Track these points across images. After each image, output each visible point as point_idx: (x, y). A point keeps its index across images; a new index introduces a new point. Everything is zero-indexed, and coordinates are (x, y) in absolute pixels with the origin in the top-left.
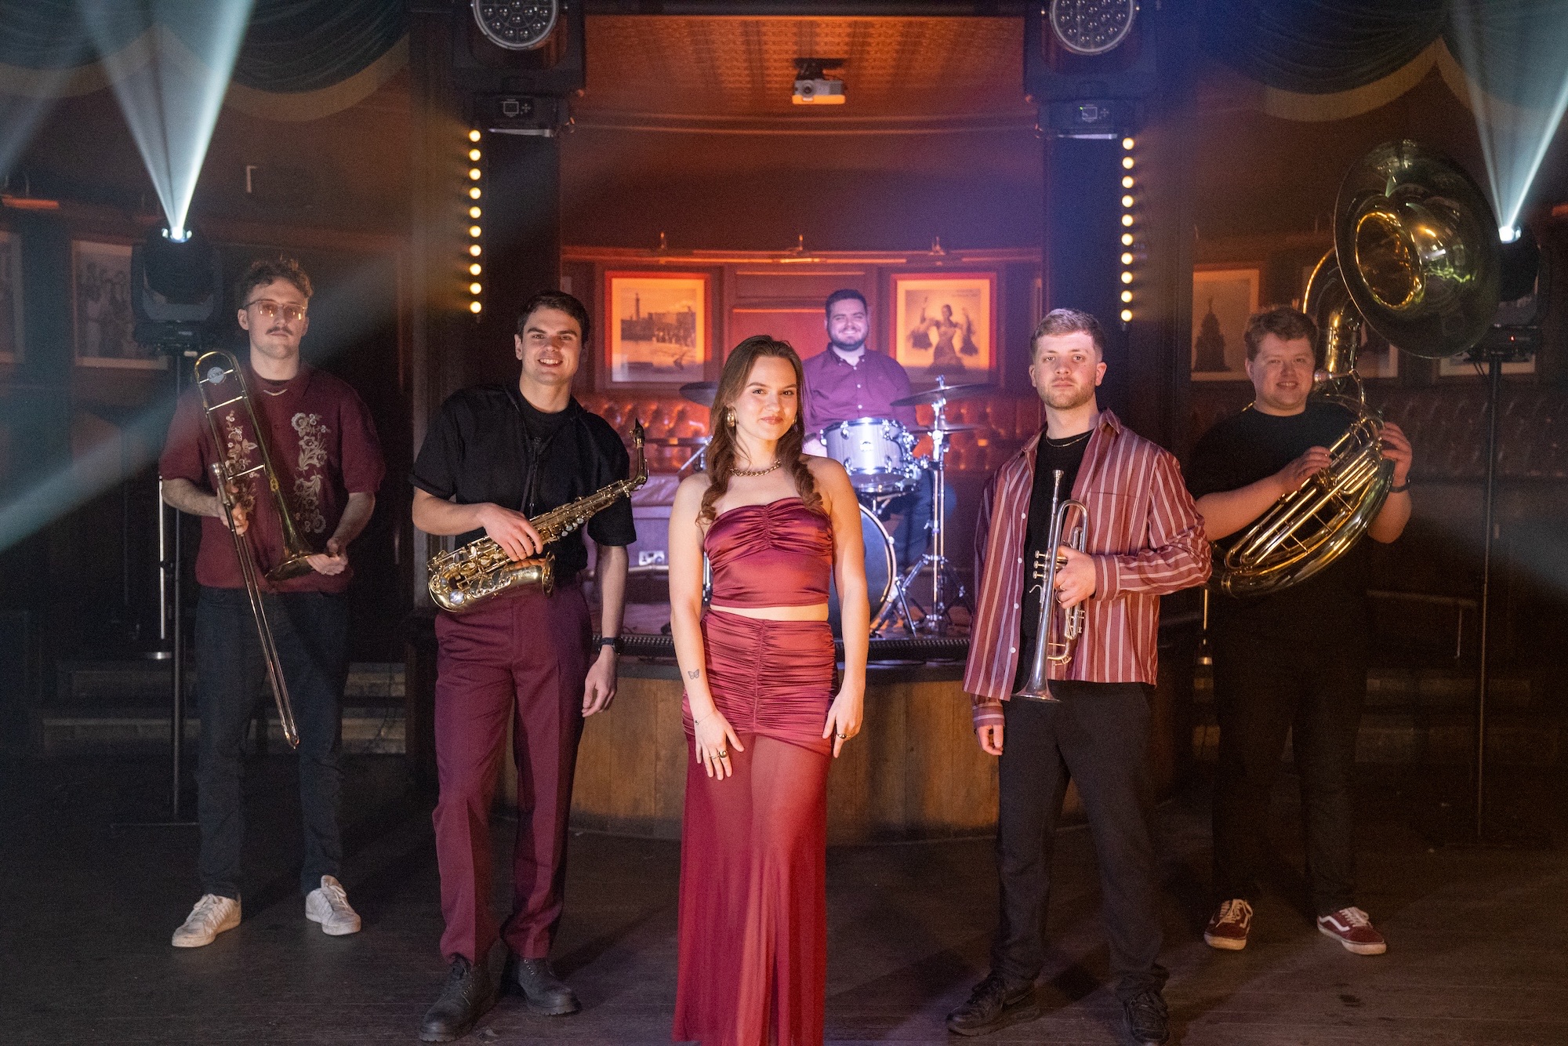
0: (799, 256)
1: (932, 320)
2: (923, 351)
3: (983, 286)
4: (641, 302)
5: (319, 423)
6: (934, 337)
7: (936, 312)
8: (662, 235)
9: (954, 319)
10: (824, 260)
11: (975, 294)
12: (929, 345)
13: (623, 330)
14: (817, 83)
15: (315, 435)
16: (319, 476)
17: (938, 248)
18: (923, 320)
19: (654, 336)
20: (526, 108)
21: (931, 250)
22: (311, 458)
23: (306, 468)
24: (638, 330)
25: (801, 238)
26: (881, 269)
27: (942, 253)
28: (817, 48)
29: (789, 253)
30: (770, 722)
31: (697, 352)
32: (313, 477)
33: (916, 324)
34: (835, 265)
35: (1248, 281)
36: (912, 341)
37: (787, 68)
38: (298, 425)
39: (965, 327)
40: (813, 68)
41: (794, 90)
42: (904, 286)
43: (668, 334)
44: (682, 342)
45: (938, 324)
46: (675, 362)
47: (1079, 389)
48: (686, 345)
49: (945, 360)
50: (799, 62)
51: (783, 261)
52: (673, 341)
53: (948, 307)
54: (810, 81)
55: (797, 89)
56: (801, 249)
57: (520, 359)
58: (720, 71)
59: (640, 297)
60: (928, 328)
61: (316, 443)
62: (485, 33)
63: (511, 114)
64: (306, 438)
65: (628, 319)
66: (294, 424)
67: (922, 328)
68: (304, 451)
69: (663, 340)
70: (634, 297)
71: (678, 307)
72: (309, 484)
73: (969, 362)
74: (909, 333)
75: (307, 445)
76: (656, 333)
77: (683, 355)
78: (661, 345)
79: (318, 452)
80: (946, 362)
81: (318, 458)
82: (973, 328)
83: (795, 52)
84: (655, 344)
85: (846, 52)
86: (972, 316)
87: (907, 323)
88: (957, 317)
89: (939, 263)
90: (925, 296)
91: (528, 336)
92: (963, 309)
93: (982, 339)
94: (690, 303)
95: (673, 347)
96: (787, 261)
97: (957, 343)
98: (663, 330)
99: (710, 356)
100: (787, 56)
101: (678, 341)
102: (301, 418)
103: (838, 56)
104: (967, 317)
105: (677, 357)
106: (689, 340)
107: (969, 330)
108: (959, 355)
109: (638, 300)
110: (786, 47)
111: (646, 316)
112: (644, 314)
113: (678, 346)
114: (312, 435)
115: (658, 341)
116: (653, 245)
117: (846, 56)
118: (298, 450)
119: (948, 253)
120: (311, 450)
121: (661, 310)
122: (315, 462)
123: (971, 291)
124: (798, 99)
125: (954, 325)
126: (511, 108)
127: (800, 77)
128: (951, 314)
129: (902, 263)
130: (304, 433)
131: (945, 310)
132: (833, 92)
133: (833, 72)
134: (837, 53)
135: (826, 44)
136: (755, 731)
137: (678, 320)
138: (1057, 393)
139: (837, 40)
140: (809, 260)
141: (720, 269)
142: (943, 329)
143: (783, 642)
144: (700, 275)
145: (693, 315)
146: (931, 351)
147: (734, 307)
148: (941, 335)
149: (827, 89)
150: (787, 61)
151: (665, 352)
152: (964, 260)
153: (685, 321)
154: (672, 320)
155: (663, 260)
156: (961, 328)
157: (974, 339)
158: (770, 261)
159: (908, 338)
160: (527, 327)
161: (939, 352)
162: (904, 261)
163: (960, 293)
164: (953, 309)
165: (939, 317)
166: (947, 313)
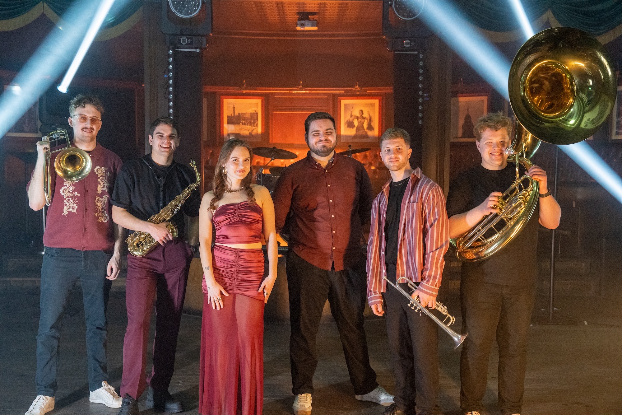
0: (301, 89)
1: (355, 116)
2: (351, 129)
3: (376, 102)
4: (235, 109)
6: (356, 123)
7: (357, 113)
8: (244, 81)
9: (364, 116)
10: (310, 91)
11: (373, 105)
12: (354, 126)
13: (228, 120)
14: (306, 22)
16: (107, 196)
17: (357, 86)
18: (351, 116)
19: (241, 122)
20: (190, 41)
21: (354, 88)
22: (103, 187)
23: (101, 192)
24: (234, 120)
25: (301, 83)
26: (334, 96)
27: (359, 89)
28: (306, 8)
29: (296, 89)
30: (241, 288)
31: (259, 129)
32: (104, 196)
33: (348, 118)
34: (315, 93)
35: (483, 102)
36: (347, 124)
37: (294, 15)
39: (369, 119)
40: (304, 16)
42: (344, 102)
43: (247, 122)
44: (252, 125)
45: (357, 118)
46: (250, 133)
47: (401, 162)
48: (254, 126)
49: (360, 133)
50: (299, 13)
51: (294, 92)
52: (249, 125)
53: (362, 111)
54: (304, 21)
55: (298, 24)
56: (301, 87)
57: (151, 145)
58: (267, 16)
59: (235, 106)
60: (353, 119)
61: (106, 180)
62: (174, 11)
63: (184, 43)
64: (101, 178)
65: (230, 115)
67: (351, 119)
68: (100, 184)
69: (245, 124)
70: (233, 107)
71: (251, 110)
72: (102, 199)
74: (346, 121)
75: (102, 181)
77: (253, 131)
78: (244, 126)
79: (107, 184)
80: (361, 133)
81: (106, 187)
82: (372, 119)
85: (318, 10)
88: (365, 115)
89: (358, 93)
91: (155, 135)
92: (368, 112)
93: (376, 124)
94: (256, 109)
95: (249, 127)
96: (295, 92)
97: (365, 126)
98: (245, 120)
99: (264, 131)
100: (294, 11)
101: (251, 124)
105: (250, 131)
106: (255, 124)
107: (370, 120)
108: (366, 131)
111: (238, 114)
112: (237, 113)
113: (251, 127)
114: (104, 177)
115: (242, 125)
116: (240, 85)
119: (361, 89)
121: (243, 112)
122: (105, 189)
123: (371, 104)
124: (298, 28)
125: (364, 118)
126: (184, 41)
127: (299, 19)
128: (363, 113)
129: (343, 93)
131: (361, 112)
132: (312, 26)
133: (312, 17)
134: (314, 10)
136: (236, 292)
137: (251, 115)
140: (305, 92)
141: (268, 94)
142: (360, 120)
144: (260, 97)
145: (257, 114)
146: (355, 129)
147: (274, 110)
148: (358, 122)
149: (310, 24)
151: (245, 129)
152: (368, 91)
153: (254, 116)
154: (248, 116)
155: (244, 92)
156: (367, 120)
158: (288, 92)
159: (345, 123)
160: (155, 132)
161: (358, 129)
162: (343, 92)
163: (367, 105)
164: (364, 112)
165: (358, 115)
166: (361, 113)
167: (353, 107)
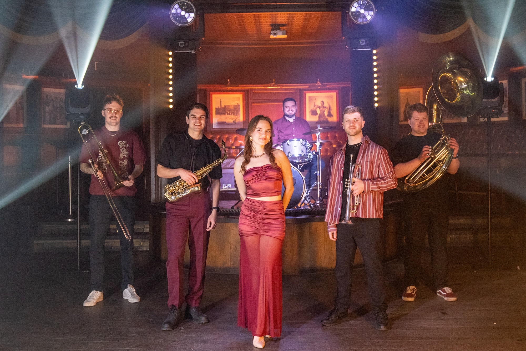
0: (273, 86)
1: (317, 106)
2: (315, 116)
3: (334, 94)
4: (222, 102)
5: (126, 144)
6: (318, 111)
7: (319, 103)
8: (229, 80)
9: (325, 105)
10: (282, 87)
11: (331, 97)
12: (317, 114)
13: (216, 111)
14: (278, 32)
15: (125, 148)
16: (126, 160)
17: (319, 82)
18: (315, 106)
19: (226, 113)
20: (186, 44)
21: (316, 83)
22: (124, 154)
23: (122, 158)
24: (221, 111)
25: (274, 80)
26: (300, 90)
27: (320, 84)
28: (278, 21)
29: (270, 85)
30: (265, 230)
31: (241, 118)
32: (124, 160)
33: (312, 107)
34: (285, 89)
35: (419, 92)
36: (311, 113)
37: (268, 27)
38: (120, 145)
39: (328, 108)
40: (276, 27)
41: (270, 34)
42: (308, 95)
43: (231, 112)
45: (319, 107)
46: (233, 121)
47: (357, 129)
48: (237, 116)
49: (322, 119)
50: (272, 25)
51: (268, 88)
52: (233, 115)
53: (323, 102)
54: (276, 31)
56: (274, 83)
57: (188, 124)
58: (246, 28)
59: (221, 100)
60: (316, 108)
61: (125, 150)
62: (173, 22)
63: (182, 46)
64: (122, 148)
65: (218, 108)
66: (119, 144)
67: (315, 108)
68: (122, 152)
69: (229, 114)
70: (220, 100)
71: (234, 103)
72: (123, 162)
73: (330, 119)
74: (310, 110)
75: (123, 150)
76: (227, 112)
77: (236, 119)
78: (229, 116)
79: (126, 152)
80: (323, 119)
81: (126, 155)
82: (331, 108)
83: (271, 22)
84: (227, 116)
86: (331, 105)
87: (309, 107)
88: (326, 105)
89: (319, 88)
90: (315, 98)
91: (191, 117)
92: (328, 102)
93: (334, 112)
94: (238, 102)
95: (233, 116)
96: (270, 88)
97: (326, 113)
98: (229, 111)
99: (244, 120)
100: (267, 23)
102: (121, 142)
103: (284, 23)
104: (329, 105)
105: (234, 120)
106: (238, 114)
107: (330, 109)
108: (327, 117)
109: (221, 101)
110: (267, 21)
111: (224, 107)
112: (223, 106)
113: (234, 116)
114: (124, 147)
115: (228, 114)
116: (226, 84)
117: (287, 23)
118: (120, 152)
119: (322, 84)
120: (124, 152)
121: (228, 105)
122: (125, 156)
123: (330, 96)
124: (272, 36)
125: (325, 107)
126: (182, 44)
127: (272, 30)
128: (324, 104)
130: (122, 147)
131: (322, 102)
132: (283, 34)
133: (283, 28)
135: (280, 19)
136: (261, 233)
137: (234, 108)
138: (350, 131)
139: (284, 18)
140: (277, 87)
141: (248, 91)
142: (321, 109)
143: (269, 207)
144: (241, 93)
145: (239, 106)
146: (318, 116)
147: (253, 103)
148: (320, 111)
149: (281, 33)
150: (268, 25)
151: (230, 118)
152: (327, 86)
153: (236, 108)
154: (232, 108)
155: (229, 88)
156: (327, 109)
157: (331, 112)
158: (264, 88)
159: (310, 112)
160: (190, 115)
161: (320, 116)
162: (308, 87)
163: (326, 97)
164: (324, 102)
165: (320, 105)
166: (323, 104)
167: (315, 99)
